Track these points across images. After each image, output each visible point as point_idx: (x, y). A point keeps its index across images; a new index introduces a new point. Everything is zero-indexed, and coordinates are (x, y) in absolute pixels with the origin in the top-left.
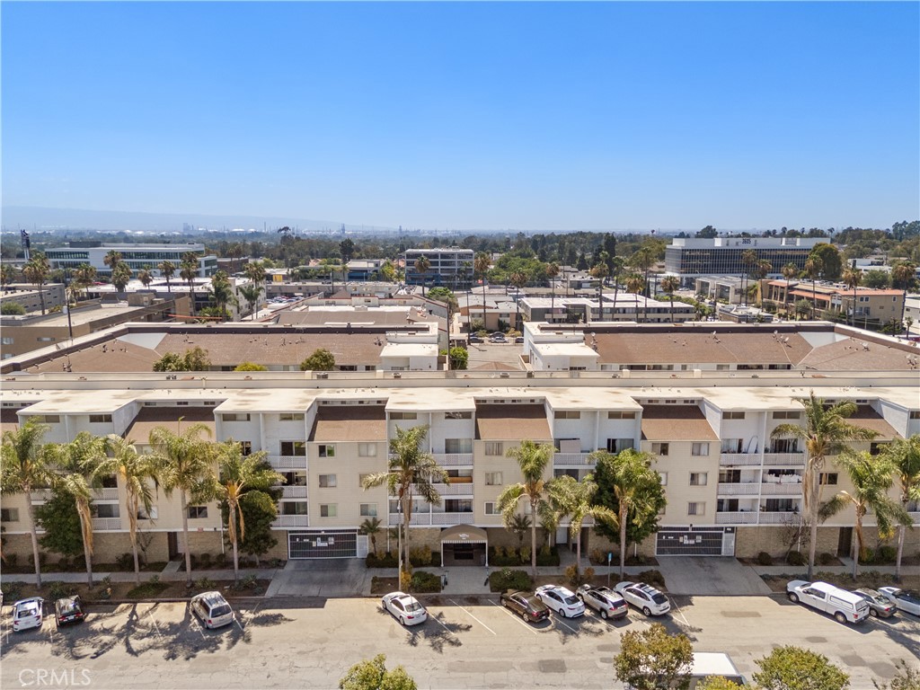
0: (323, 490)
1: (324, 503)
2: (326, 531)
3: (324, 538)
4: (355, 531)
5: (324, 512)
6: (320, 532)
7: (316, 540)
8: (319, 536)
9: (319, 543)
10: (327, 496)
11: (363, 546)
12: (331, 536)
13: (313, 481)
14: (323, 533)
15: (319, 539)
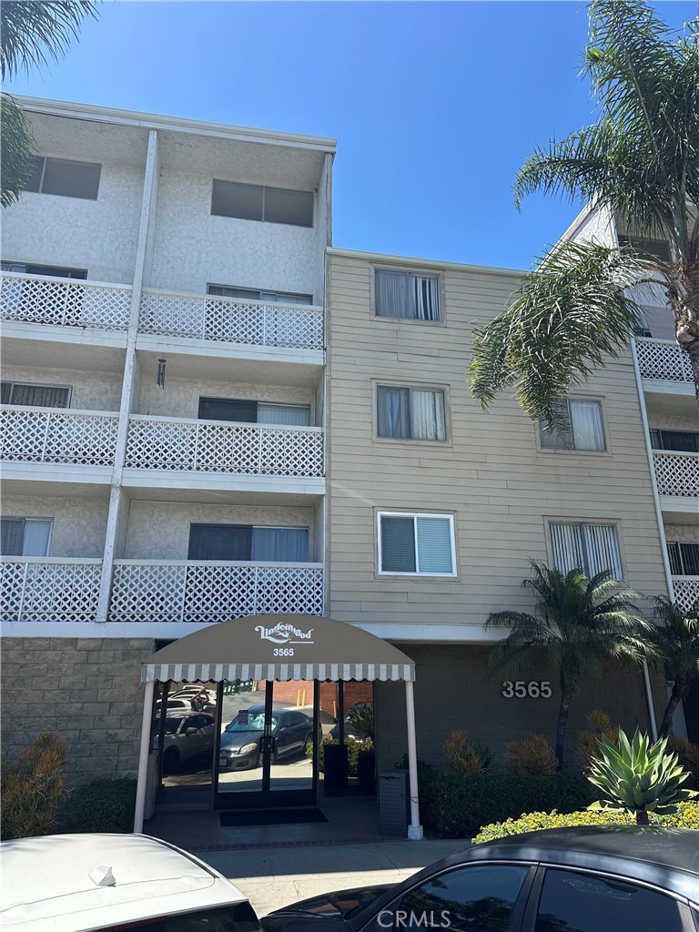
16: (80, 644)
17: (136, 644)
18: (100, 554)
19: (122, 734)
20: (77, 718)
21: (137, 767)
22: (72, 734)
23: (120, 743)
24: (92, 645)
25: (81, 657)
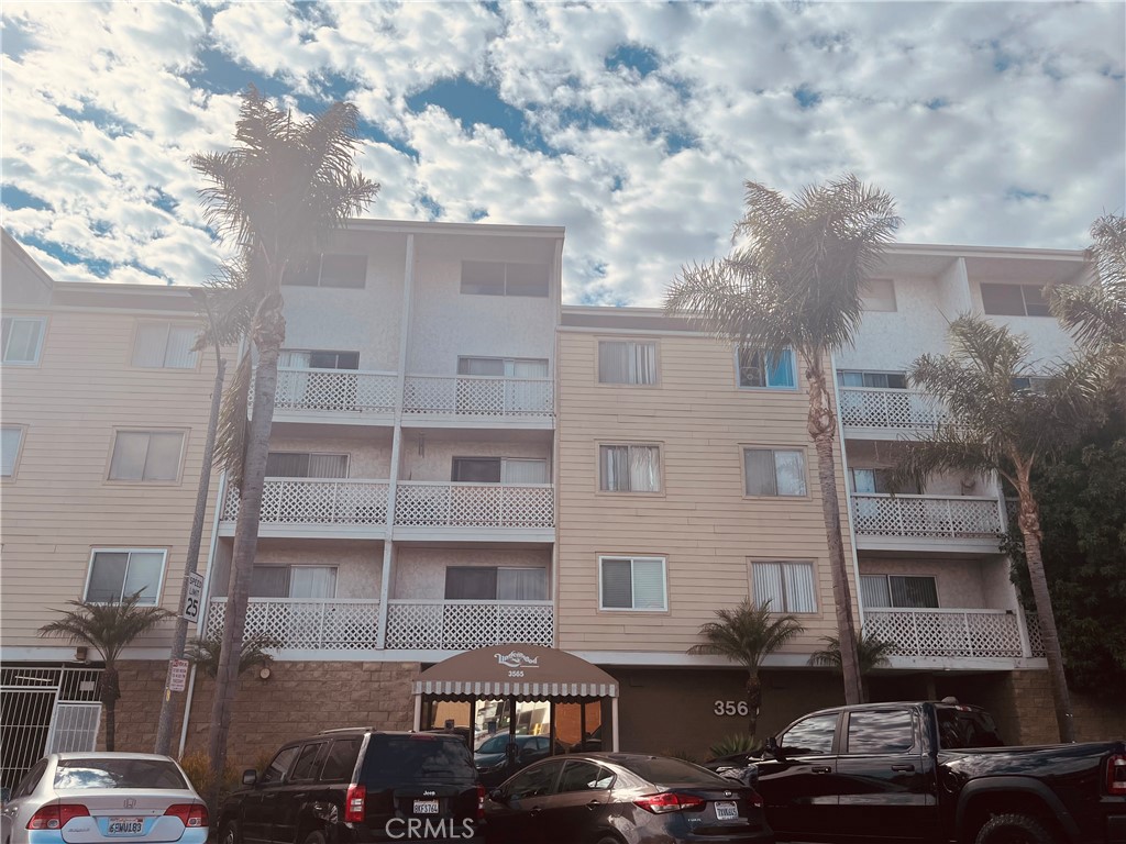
16: (365, 667)
17: (406, 666)
18: (378, 596)
25: (366, 676)
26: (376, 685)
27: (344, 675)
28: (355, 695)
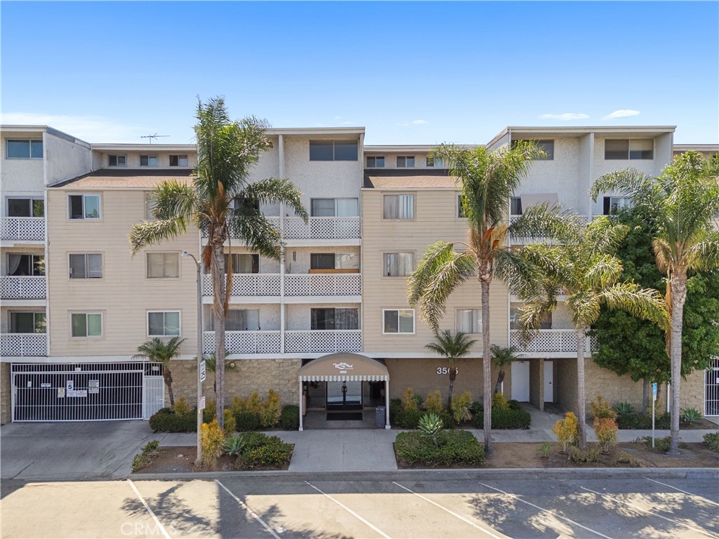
0: (78, 283)
1: (80, 308)
2: (84, 367)
3: (81, 382)
4: (139, 366)
5: (80, 325)
6: (72, 367)
7: (64, 385)
8: (71, 377)
9: (70, 391)
10: (84, 295)
11: (154, 395)
12: (94, 377)
13: (56, 265)
14: (78, 371)
15: (70, 383)
16: (277, 361)
17: (295, 361)
18: (280, 330)
19: (293, 390)
20: (278, 385)
21: (299, 400)
22: (277, 390)
23: (293, 393)
24: (281, 361)
25: (277, 365)
26: (282, 369)
27: (268, 365)
28: (273, 373)
